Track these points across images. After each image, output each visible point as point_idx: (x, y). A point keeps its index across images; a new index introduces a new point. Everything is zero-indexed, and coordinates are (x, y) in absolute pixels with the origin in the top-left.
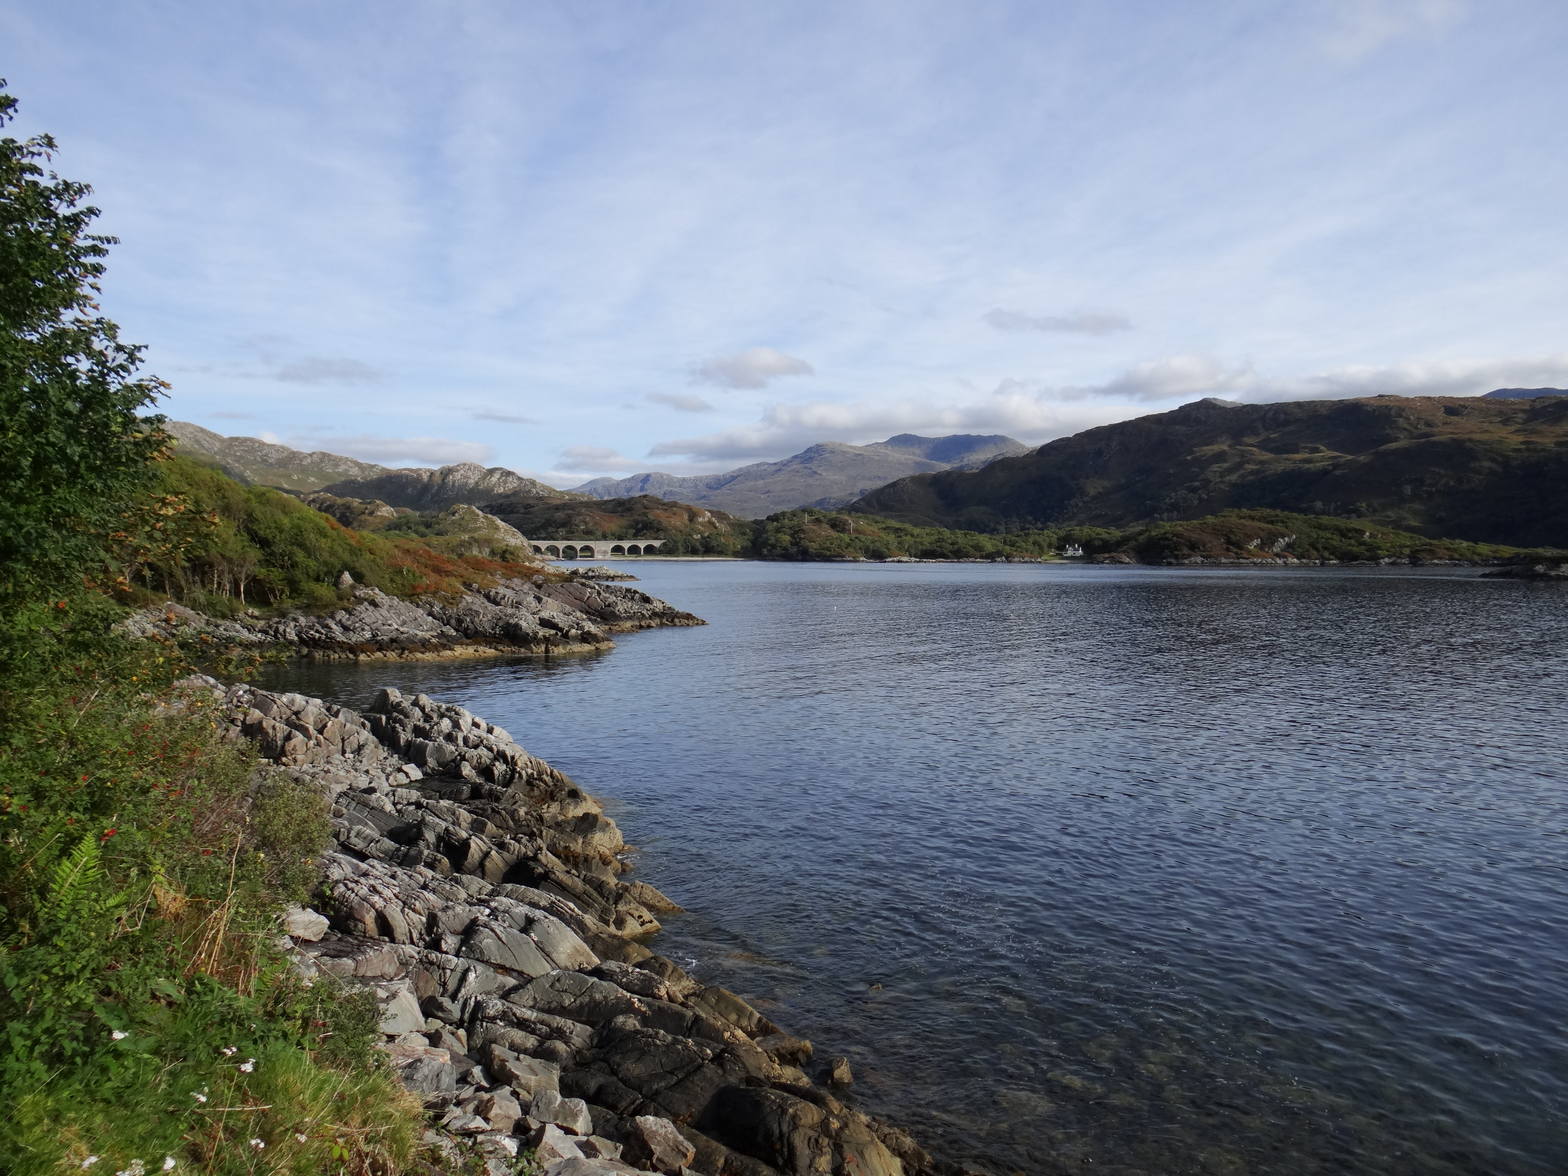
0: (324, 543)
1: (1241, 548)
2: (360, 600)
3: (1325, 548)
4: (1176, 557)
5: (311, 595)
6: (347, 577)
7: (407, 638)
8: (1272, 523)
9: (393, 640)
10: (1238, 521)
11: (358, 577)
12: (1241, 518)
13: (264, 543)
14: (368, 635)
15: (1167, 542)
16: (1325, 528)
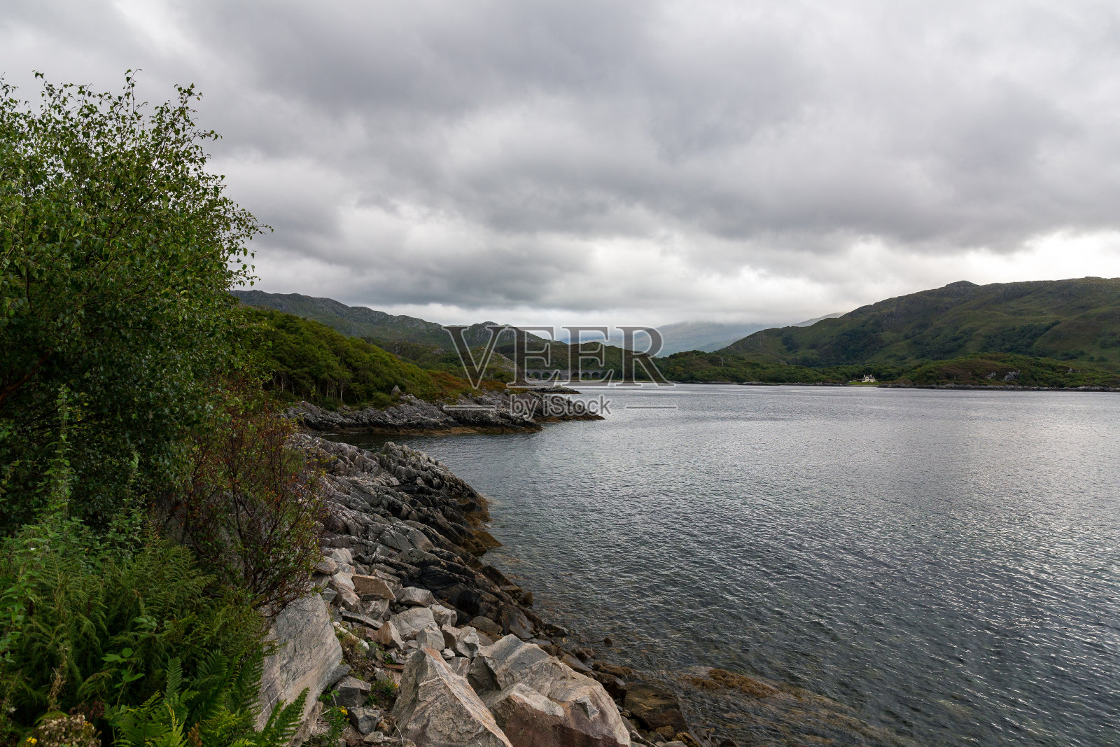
0: (385, 370)
1: (982, 378)
2: (403, 401)
3: (1041, 379)
4: (938, 383)
5: (377, 398)
6: (397, 388)
7: (427, 423)
8: (1004, 362)
9: (418, 424)
10: (981, 361)
11: (402, 388)
12: (982, 358)
13: (355, 369)
14: (405, 420)
15: (931, 374)
16: (1042, 366)
